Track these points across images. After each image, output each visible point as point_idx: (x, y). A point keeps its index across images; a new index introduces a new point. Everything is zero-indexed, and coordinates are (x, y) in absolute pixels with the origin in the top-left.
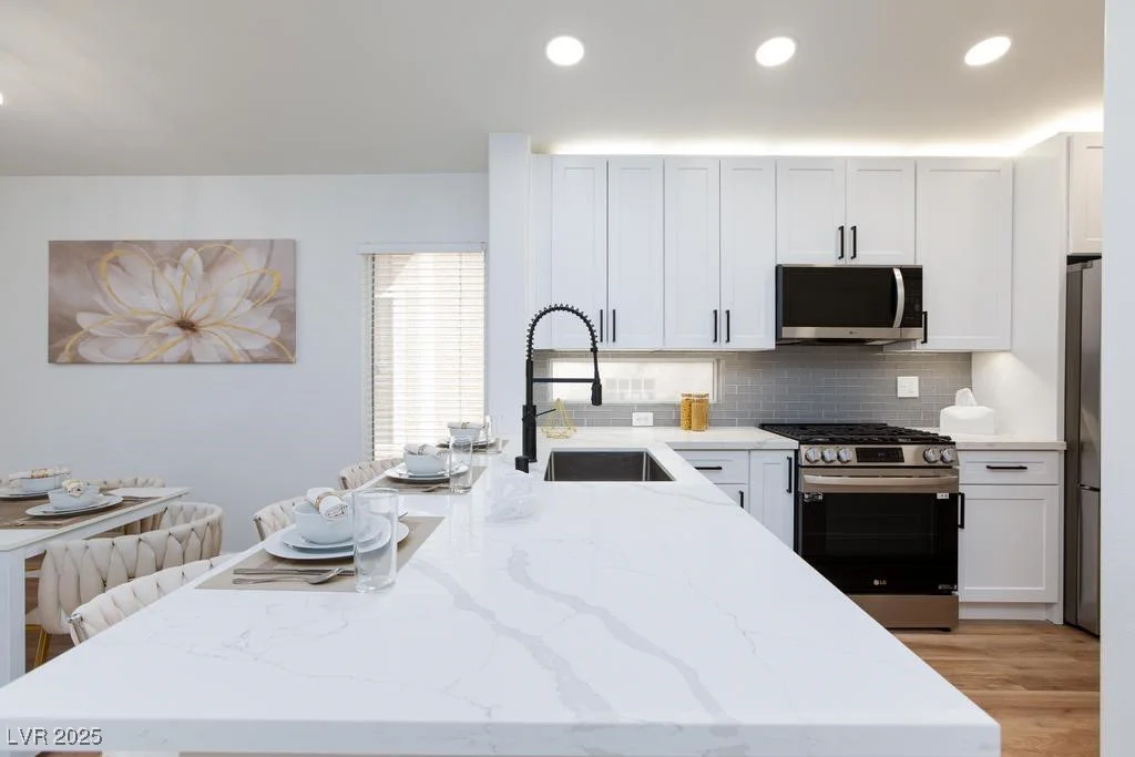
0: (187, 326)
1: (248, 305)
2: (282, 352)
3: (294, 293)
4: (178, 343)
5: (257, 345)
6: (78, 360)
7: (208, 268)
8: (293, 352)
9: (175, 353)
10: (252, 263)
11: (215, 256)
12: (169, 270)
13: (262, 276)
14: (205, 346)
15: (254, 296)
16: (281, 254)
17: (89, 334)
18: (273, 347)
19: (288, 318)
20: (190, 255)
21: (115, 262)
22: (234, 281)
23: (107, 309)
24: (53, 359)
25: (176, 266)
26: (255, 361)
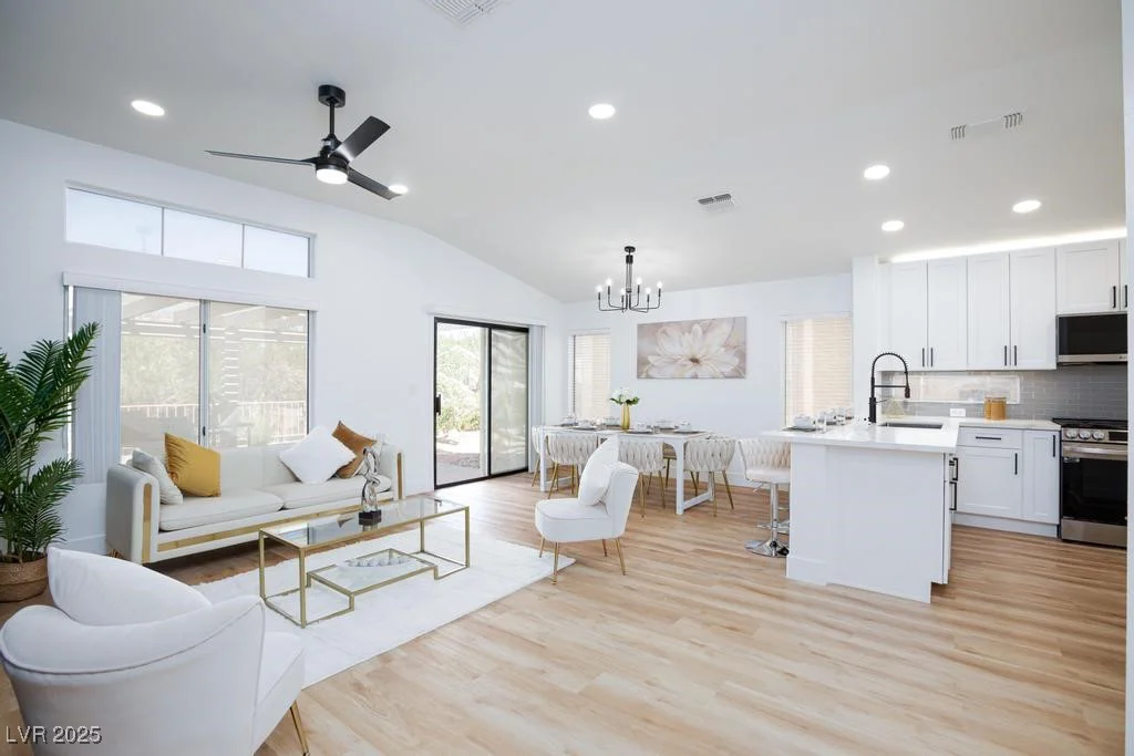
0: (695, 361)
1: (723, 349)
2: (739, 373)
3: (745, 343)
4: (691, 369)
5: (727, 370)
6: (648, 377)
7: (704, 332)
8: (744, 372)
9: (688, 374)
10: (726, 328)
11: (708, 326)
12: (687, 334)
13: (730, 336)
14: (703, 370)
15: (726, 345)
16: (739, 324)
17: (653, 366)
18: (736, 370)
19: (742, 356)
20: (697, 328)
21: (664, 332)
22: (717, 338)
23: (660, 352)
24: (639, 377)
25: (690, 332)
26: (726, 377)
